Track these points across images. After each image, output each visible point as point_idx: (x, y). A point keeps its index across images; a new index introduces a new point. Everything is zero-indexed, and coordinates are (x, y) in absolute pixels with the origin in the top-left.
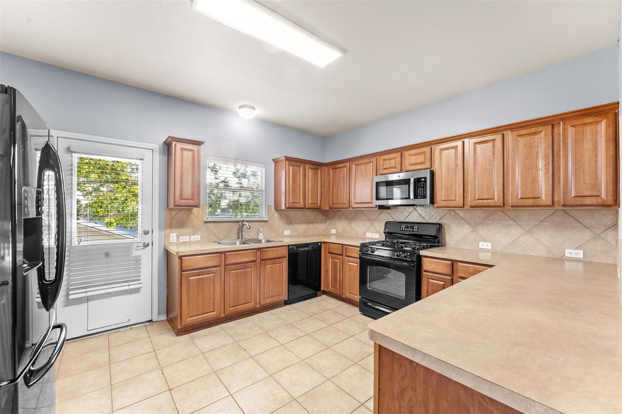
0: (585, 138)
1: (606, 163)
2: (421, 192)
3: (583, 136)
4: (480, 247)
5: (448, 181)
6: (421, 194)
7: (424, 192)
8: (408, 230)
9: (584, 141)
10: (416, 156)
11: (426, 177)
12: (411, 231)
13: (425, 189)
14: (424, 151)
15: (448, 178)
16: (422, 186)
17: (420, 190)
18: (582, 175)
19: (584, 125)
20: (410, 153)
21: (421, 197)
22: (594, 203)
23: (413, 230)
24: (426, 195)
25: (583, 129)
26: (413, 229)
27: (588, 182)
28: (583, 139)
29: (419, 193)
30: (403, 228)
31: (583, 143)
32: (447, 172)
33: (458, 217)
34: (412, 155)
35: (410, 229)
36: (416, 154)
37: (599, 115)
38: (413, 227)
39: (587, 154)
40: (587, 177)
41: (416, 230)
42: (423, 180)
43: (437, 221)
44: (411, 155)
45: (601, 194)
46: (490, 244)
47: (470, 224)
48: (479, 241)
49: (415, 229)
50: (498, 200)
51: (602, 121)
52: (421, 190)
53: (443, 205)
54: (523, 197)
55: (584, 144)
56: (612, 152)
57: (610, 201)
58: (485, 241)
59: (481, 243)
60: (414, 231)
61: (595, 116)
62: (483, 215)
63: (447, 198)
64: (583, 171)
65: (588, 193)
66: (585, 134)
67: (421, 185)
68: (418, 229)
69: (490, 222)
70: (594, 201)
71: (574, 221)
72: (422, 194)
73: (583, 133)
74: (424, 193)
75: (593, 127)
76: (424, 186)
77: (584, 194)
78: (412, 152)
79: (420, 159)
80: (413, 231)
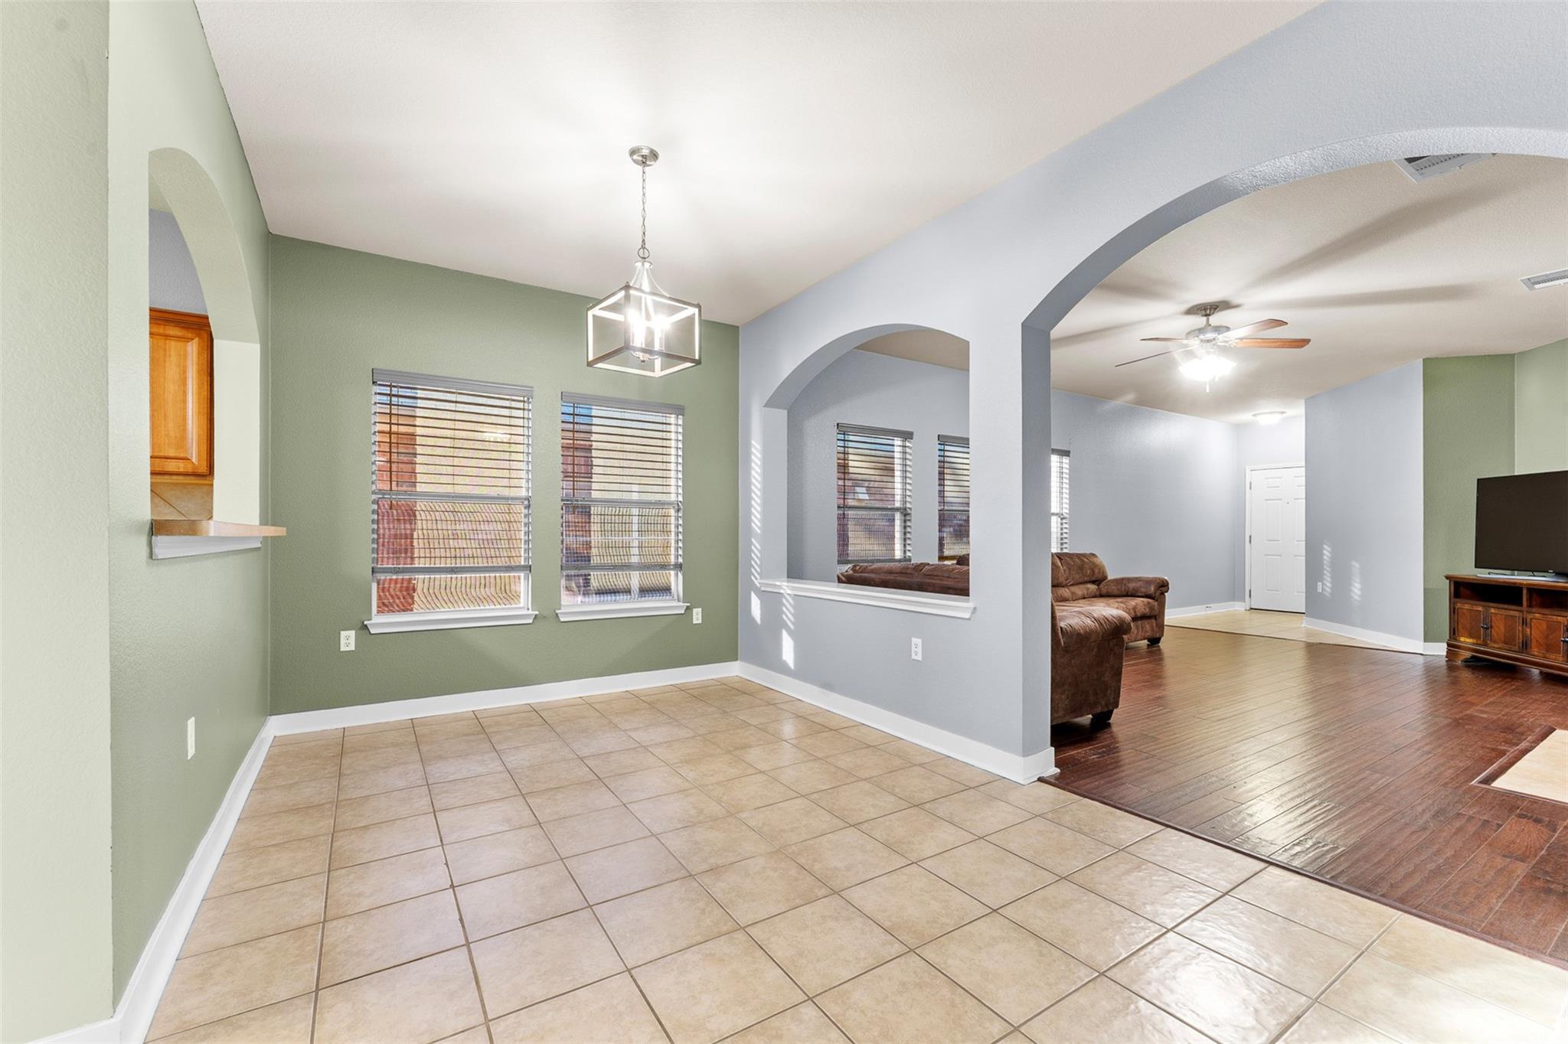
0: (167, 359)
1: (199, 408)
3: (165, 356)
9: (167, 364)
18: (163, 422)
19: (167, 336)
22: (181, 470)
25: (165, 344)
27: (172, 433)
28: (165, 361)
31: (165, 367)
37: (189, 328)
39: (171, 388)
40: (171, 425)
45: (192, 457)
51: (192, 339)
55: (167, 369)
56: (205, 393)
57: (204, 469)
61: (184, 328)
64: (165, 415)
65: (172, 453)
66: (167, 353)
70: (181, 467)
71: (162, 502)
73: (165, 350)
75: (180, 344)
77: (166, 454)
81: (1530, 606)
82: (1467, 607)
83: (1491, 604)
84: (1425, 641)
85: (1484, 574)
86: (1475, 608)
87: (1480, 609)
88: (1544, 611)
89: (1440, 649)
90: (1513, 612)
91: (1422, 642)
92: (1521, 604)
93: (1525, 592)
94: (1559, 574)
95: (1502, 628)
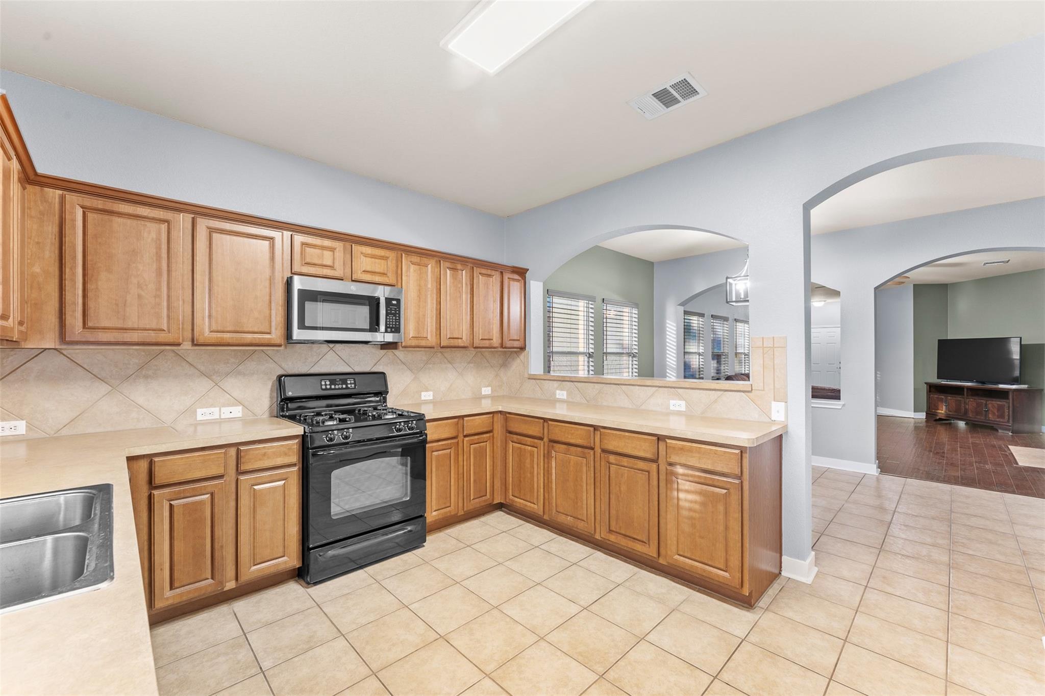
2: (393, 322)
4: (423, 398)
5: (419, 310)
6: (391, 326)
7: (396, 322)
8: (337, 387)
10: (373, 259)
11: (399, 300)
12: (344, 389)
13: (397, 318)
14: (387, 255)
15: (419, 306)
16: (393, 312)
17: (390, 319)
20: (364, 251)
21: (391, 330)
23: (347, 386)
24: (399, 328)
26: (347, 384)
29: (388, 323)
30: (326, 385)
32: (418, 297)
33: (399, 361)
34: (366, 256)
35: (340, 386)
36: (373, 257)
38: (344, 382)
41: (353, 385)
42: (394, 302)
43: (370, 369)
44: (365, 254)
46: (431, 393)
47: (411, 370)
48: (421, 392)
49: (351, 384)
50: (466, 340)
52: (392, 319)
53: (413, 344)
54: (483, 338)
58: (427, 390)
59: (423, 394)
60: (349, 388)
62: (424, 358)
63: (418, 334)
67: (391, 310)
68: (355, 383)
69: (431, 366)
72: (393, 325)
74: (396, 325)
76: (396, 312)
78: (368, 250)
79: (379, 266)
80: (347, 388)
81: (967, 396)
82: (936, 396)
83: (948, 395)
84: (914, 412)
85: (944, 382)
86: (940, 397)
87: (943, 397)
88: (974, 397)
89: (922, 416)
90: (959, 398)
91: (913, 413)
92: (964, 394)
93: (965, 390)
94: (977, 382)
95: (954, 405)
